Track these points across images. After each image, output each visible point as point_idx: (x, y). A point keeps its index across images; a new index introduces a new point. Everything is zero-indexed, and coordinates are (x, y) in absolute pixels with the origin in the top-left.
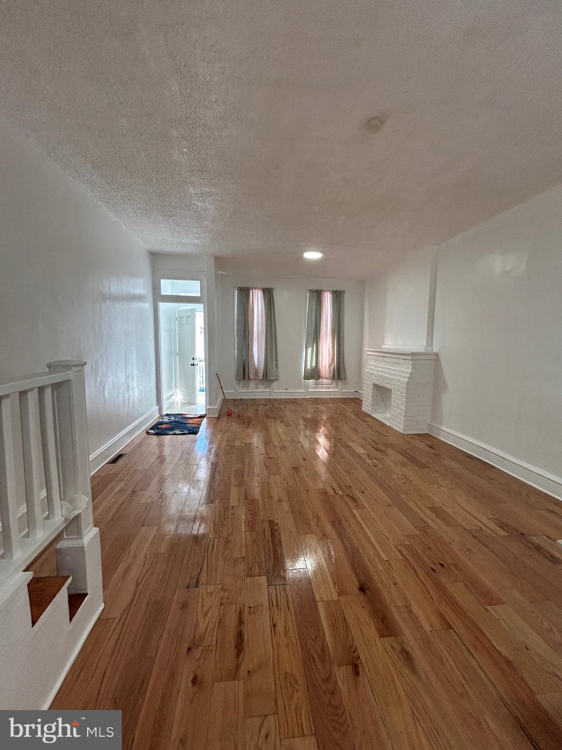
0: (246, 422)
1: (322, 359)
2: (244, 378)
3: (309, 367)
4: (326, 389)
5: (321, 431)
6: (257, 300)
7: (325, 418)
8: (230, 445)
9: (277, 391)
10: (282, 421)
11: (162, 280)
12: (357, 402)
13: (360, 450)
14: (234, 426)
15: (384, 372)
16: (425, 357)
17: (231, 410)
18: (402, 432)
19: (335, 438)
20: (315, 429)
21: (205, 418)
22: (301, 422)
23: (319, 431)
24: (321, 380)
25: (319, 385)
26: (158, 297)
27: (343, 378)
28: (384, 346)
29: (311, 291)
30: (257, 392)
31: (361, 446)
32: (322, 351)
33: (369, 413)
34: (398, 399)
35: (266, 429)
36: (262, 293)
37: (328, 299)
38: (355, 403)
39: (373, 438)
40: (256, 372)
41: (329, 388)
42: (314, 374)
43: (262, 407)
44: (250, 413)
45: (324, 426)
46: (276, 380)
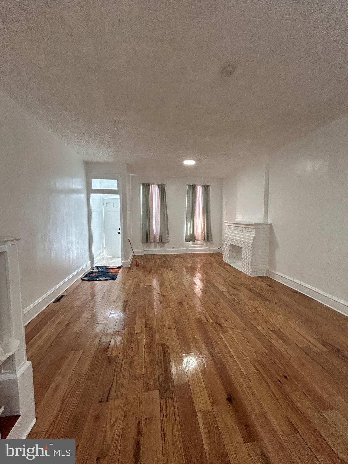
0: (148, 271)
1: (197, 229)
2: (147, 241)
3: (188, 234)
4: (200, 247)
5: (197, 276)
6: (155, 191)
7: (199, 266)
8: (137, 287)
9: (169, 249)
10: (171, 270)
11: (92, 180)
12: (220, 255)
13: (223, 289)
14: (140, 274)
15: (237, 236)
16: (263, 227)
17: (138, 262)
18: (250, 275)
19: (206, 280)
20: (193, 275)
21: (121, 269)
22: (185, 270)
23: (196, 276)
24: (196, 242)
25: (195, 245)
26: (90, 191)
27: (210, 240)
28: (236, 220)
29: (189, 186)
30: (155, 250)
31: (224, 286)
32: (197, 223)
33: (228, 263)
34: (246, 254)
35: (162, 275)
36: (158, 187)
37: (199, 190)
38: (219, 256)
39: (231, 280)
40: (155, 238)
41: (202, 247)
42: (192, 238)
43: (158, 260)
44: (151, 264)
45: (199, 272)
46: (168, 242)
